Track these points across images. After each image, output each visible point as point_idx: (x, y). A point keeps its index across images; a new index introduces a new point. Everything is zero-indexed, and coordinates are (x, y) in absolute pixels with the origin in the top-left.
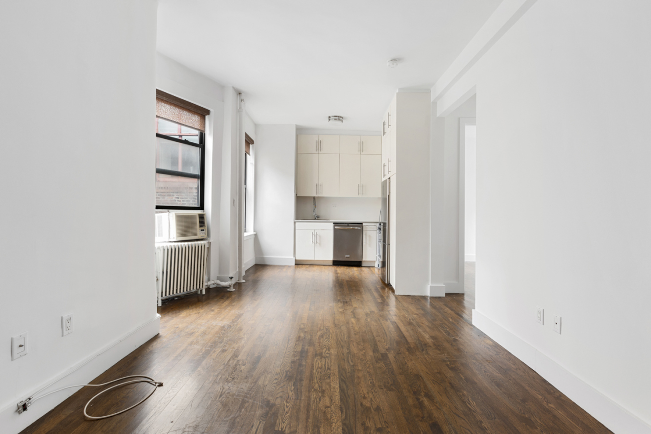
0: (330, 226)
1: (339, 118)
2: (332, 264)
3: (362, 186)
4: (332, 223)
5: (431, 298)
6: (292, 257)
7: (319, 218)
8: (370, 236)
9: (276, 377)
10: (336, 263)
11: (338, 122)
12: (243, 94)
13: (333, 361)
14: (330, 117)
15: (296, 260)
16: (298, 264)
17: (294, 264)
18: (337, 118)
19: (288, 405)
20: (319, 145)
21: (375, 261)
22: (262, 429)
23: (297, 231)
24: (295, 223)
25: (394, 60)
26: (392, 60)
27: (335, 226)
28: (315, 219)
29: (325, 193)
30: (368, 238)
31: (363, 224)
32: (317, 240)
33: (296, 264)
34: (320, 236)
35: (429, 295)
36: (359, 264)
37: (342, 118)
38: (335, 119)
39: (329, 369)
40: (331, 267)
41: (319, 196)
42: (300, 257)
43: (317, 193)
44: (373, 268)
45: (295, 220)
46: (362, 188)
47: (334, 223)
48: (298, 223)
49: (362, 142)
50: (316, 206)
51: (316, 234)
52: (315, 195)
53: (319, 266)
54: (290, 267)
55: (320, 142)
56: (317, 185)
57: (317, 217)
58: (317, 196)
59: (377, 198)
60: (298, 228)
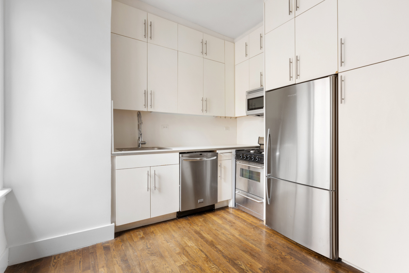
0: (174, 159)
2: (175, 217)
3: (206, 100)
4: (178, 153)
6: (110, 224)
7: (144, 146)
8: (225, 168)
16: (121, 233)
17: (113, 237)
20: (148, 30)
21: (228, 201)
23: (117, 173)
24: (113, 157)
27: (182, 157)
28: (139, 147)
30: (223, 170)
31: (218, 151)
32: (155, 184)
33: (116, 236)
34: (160, 177)
36: (211, 209)
40: (176, 223)
41: (150, 110)
42: (123, 220)
43: (146, 105)
44: (227, 207)
45: (113, 153)
46: (206, 103)
47: (180, 153)
48: (117, 158)
49: (204, 42)
50: (143, 127)
51: (153, 173)
52: (142, 108)
53: (158, 225)
54: (106, 248)
55: (149, 24)
56: (146, 93)
57: (142, 144)
58: (145, 110)
59: (217, 117)
60: (117, 167)
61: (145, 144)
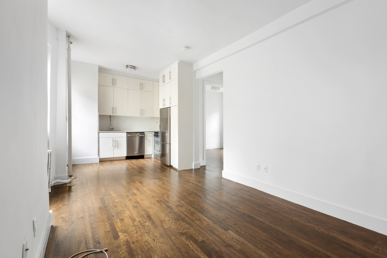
0: (124, 135)
1: (134, 67)
2: (125, 159)
3: (142, 110)
4: (126, 133)
5: (195, 169)
6: (97, 157)
7: (113, 130)
8: (149, 140)
9: (171, 222)
10: (128, 158)
11: (133, 70)
12: (71, 37)
13: (188, 207)
14: (127, 66)
15: (100, 159)
16: (102, 161)
17: (99, 162)
18: (133, 67)
19: (192, 230)
20: (114, 82)
21: (151, 155)
22: (194, 244)
23: (100, 139)
24: (99, 133)
25: (187, 47)
26: (186, 47)
27: (128, 134)
28: (110, 130)
29: (119, 113)
30: (148, 141)
31: (145, 133)
32: (116, 144)
33: (100, 162)
34: (117, 142)
35: (194, 168)
36: (142, 157)
37: (135, 67)
38: (131, 68)
39: (190, 210)
40: (125, 160)
41: (114, 115)
42: (102, 156)
43: (113, 113)
44: (151, 158)
45: (99, 131)
46: (142, 111)
47: (127, 133)
48: (100, 133)
49: (142, 84)
50: (111, 121)
51: (114, 140)
52: (111, 114)
53: (117, 161)
54: (96, 164)
55: (114, 79)
56: (113, 108)
57: (112, 129)
58: (113, 115)
59: (151, 117)
60: (100, 136)
61: (113, 129)
